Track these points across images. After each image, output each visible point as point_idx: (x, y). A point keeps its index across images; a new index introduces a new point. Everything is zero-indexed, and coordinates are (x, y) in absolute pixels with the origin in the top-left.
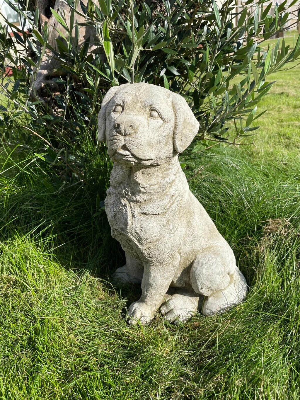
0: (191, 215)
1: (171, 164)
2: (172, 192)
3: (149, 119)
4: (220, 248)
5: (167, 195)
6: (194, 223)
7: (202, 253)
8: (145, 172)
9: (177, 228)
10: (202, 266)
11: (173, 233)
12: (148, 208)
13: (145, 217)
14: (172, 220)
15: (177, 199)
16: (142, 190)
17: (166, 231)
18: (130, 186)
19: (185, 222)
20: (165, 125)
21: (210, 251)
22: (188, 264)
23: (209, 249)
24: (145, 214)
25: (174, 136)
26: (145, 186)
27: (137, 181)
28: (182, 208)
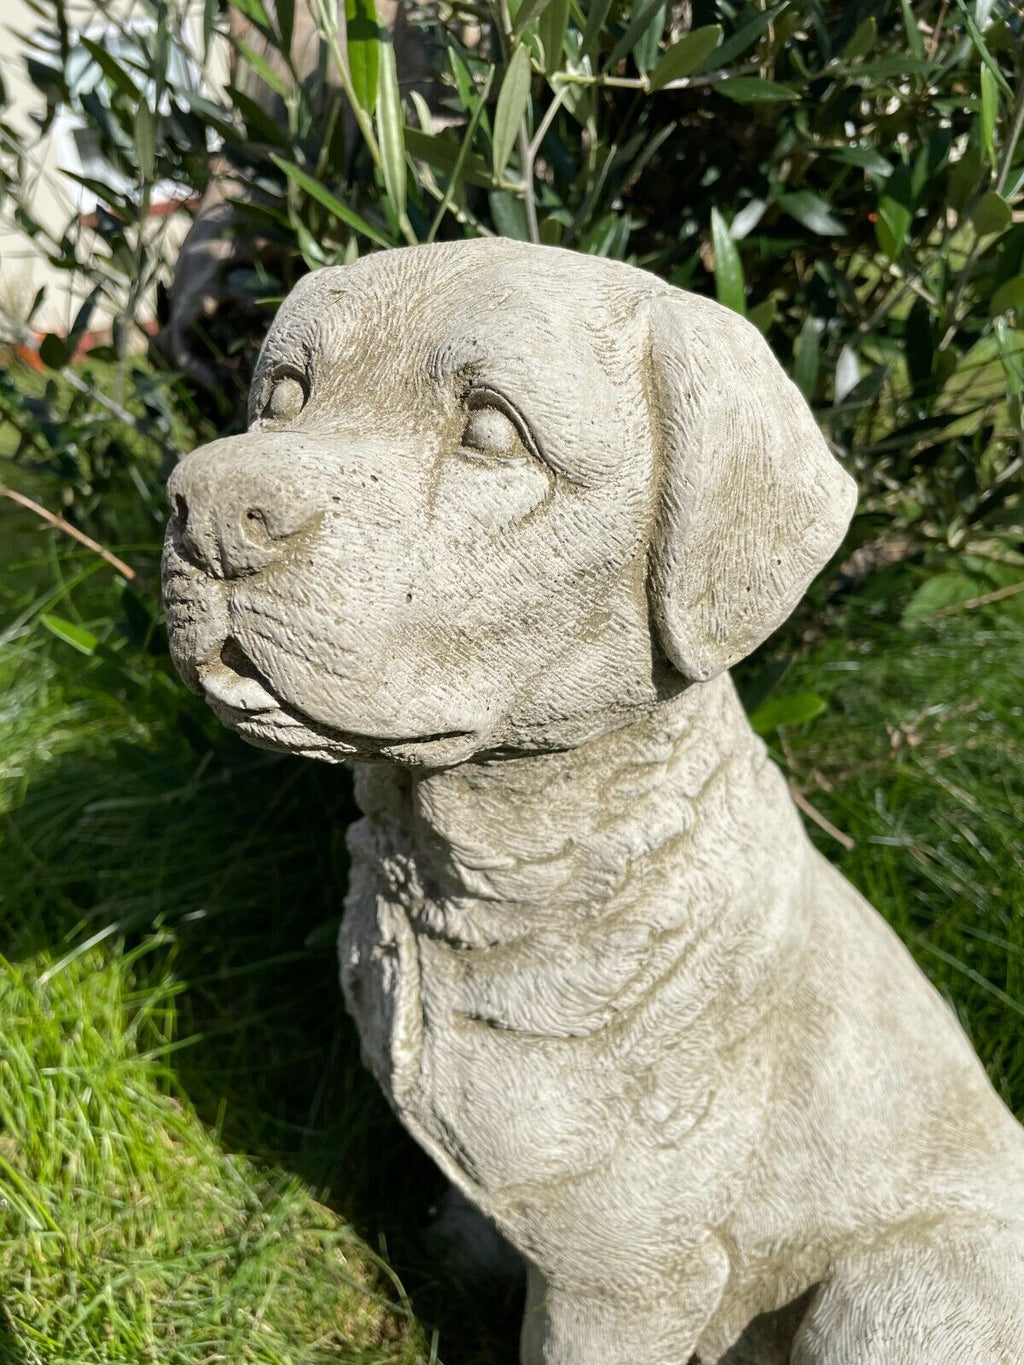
0: (808, 1026)
1: (662, 739)
2: (666, 906)
3: (451, 463)
4: (989, 1229)
5: (628, 928)
6: (827, 1075)
7: (874, 1248)
8: (484, 783)
9: (700, 1120)
10: (862, 1336)
11: (672, 1145)
12: (509, 997)
13: (492, 1045)
14: (669, 1064)
15: (703, 949)
16: (471, 879)
17: (622, 1135)
18: (414, 845)
19: (766, 1068)
20: (568, 504)
21: (927, 1242)
22: (783, 1293)
23: (917, 1228)
24: (492, 1023)
25: (652, 573)
26: (489, 862)
27: (439, 827)
28: (744, 994)
